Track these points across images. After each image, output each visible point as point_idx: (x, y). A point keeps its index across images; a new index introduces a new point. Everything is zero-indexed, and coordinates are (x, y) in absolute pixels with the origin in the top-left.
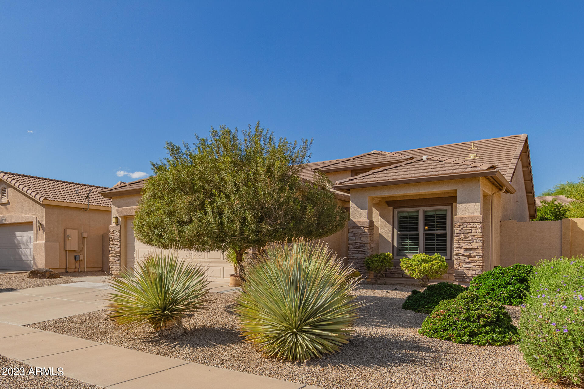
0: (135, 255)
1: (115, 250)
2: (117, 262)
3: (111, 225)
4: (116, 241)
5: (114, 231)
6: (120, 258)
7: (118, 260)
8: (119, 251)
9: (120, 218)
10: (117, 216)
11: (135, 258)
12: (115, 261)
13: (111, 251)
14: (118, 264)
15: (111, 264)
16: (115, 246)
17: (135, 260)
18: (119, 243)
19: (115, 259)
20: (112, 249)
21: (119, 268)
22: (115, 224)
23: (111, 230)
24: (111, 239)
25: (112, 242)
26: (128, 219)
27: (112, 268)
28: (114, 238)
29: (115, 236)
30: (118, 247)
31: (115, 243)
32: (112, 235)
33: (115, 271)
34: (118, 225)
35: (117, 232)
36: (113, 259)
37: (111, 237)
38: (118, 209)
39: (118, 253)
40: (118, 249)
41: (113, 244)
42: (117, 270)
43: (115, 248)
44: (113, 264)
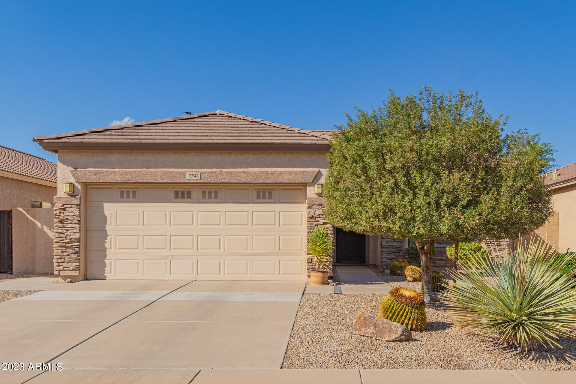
0: (107, 245)
1: (69, 237)
2: (72, 256)
3: (57, 195)
4: (69, 222)
5: (65, 206)
6: (79, 249)
7: (76, 253)
8: (78, 239)
9: (79, 186)
10: (73, 181)
11: (106, 249)
12: (69, 254)
13: (59, 239)
14: (75, 260)
15: (57, 260)
16: (68, 230)
17: (106, 252)
18: (77, 225)
19: (68, 251)
20: (61, 235)
21: (77, 266)
22: (67, 195)
23: (57, 203)
24: (59, 218)
25: (60, 223)
26: (90, 187)
27: (61, 265)
28: (64, 217)
29: (68, 214)
30: (75, 232)
31: (67, 225)
32: (60, 213)
33: (68, 270)
34: (75, 196)
35: (72, 207)
36: (63, 251)
37: (58, 214)
38: (75, 171)
39: (74, 242)
40: (75, 235)
41: (63, 227)
42: (73, 270)
43: (68, 233)
44: (63, 260)
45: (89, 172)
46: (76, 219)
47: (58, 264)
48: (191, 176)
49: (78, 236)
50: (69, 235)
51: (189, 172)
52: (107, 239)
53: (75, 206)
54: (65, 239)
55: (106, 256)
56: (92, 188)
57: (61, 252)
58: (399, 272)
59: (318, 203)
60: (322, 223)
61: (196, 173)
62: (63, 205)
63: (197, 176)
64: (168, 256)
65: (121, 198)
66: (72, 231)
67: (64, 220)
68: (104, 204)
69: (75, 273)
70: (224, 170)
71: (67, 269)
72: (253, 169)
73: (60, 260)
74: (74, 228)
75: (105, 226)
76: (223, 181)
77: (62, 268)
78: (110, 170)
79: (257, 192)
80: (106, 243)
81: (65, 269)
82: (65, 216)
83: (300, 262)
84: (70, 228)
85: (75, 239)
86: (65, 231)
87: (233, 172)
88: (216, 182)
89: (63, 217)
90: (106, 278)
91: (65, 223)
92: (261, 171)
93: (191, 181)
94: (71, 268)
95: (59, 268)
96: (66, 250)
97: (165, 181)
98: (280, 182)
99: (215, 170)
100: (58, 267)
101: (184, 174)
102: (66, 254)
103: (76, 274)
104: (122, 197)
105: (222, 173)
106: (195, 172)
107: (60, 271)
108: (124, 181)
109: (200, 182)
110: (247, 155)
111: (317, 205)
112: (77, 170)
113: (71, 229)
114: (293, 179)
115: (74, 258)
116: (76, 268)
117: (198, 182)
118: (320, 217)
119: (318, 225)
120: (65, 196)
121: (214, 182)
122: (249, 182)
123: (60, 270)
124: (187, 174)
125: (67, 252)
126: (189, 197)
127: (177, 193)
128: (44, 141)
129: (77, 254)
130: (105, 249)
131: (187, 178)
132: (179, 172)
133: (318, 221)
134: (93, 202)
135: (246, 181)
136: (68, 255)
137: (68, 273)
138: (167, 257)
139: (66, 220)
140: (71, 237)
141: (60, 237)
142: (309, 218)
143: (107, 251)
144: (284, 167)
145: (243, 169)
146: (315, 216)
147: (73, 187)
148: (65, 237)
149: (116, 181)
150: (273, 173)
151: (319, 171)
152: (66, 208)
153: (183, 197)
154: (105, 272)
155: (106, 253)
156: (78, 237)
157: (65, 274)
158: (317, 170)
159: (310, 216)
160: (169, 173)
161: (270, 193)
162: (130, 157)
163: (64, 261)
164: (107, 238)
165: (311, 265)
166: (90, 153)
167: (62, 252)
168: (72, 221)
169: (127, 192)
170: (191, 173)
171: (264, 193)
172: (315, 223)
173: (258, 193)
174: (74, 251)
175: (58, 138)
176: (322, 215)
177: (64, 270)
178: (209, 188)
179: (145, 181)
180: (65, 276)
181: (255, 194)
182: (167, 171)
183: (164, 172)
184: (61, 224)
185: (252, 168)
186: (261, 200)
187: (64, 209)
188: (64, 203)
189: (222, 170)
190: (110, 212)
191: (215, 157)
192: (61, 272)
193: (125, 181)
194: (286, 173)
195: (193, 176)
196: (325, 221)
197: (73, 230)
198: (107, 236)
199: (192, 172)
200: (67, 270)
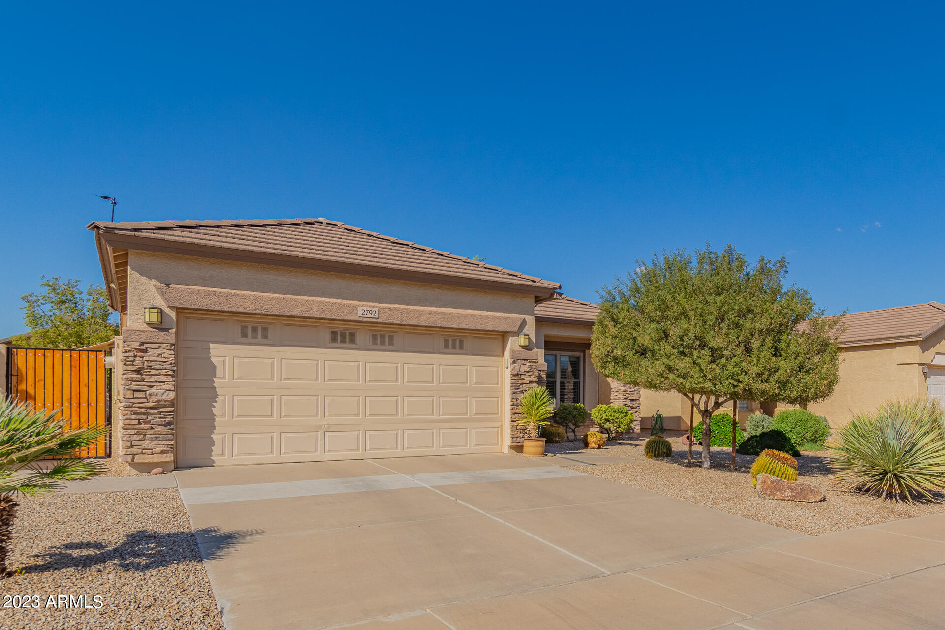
0: (215, 411)
1: (154, 398)
2: (161, 429)
5: (146, 345)
6: (174, 418)
7: (168, 424)
8: (171, 400)
9: (173, 314)
10: (161, 303)
11: (215, 417)
12: (152, 426)
13: (133, 400)
14: (166, 436)
15: (130, 437)
16: (151, 387)
17: (215, 421)
18: (170, 378)
19: (152, 421)
20: (137, 394)
21: (170, 447)
22: (147, 326)
23: (129, 340)
24: (133, 365)
25: (135, 373)
26: (184, 316)
27: (136, 446)
28: (144, 364)
29: (151, 359)
30: (168, 389)
31: (151, 377)
32: (135, 356)
33: (152, 454)
34: (167, 330)
35: (160, 347)
36: (141, 421)
37: (132, 359)
38: (168, 288)
39: (165, 406)
40: (167, 394)
41: (143, 380)
42: (163, 452)
43: (153, 390)
44: (141, 436)
45: (194, 292)
46: (169, 367)
47: (132, 443)
48: (366, 312)
49: (172, 395)
50: (155, 394)
51: (362, 306)
52: (216, 402)
53: (168, 346)
54: (145, 400)
55: (214, 428)
56: (186, 318)
57: (137, 423)
58: (557, 439)
59: (523, 358)
60: (528, 382)
61: (373, 309)
62: (142, 344)
63: (374, 312)
64: (322, 425)
65: (242, 336)
66: (160, 387)
67: (143, 369)
68: (211, 345)
69: (167, 457)
70: (412, 307)
71: (151, 451)
72: (446, 309)
73: (136, 437)
74: (164, 382)
75: (213, 380)
76: (410, 322)
77: (140, 451)
78: (233, 291)
79: (445, 339)
80: (214, 407)
81: (144, 451)
82: (145, 362)
83: (496, 429)
84: (156, 382)
85: (166, 401)
86: (146, 388)
87: (423, 311)
88: (400, 323)
89: (141, 364)
90: (215, 463)
91: (145, 373)
92: (459, 312)
93: (365, 320)
94: (158, 450)
95: (133, 451)
96: (147, 419)
97: (325, 317)
98: (480, 329)
99: (396, 306)
100: (131, 449)
101: (355, 308)
102: (148, 426)
103: (168, 459)
104: (244, 335)
105: (408, 312)
106: (371, 306)
107: (134, 455)
108: (258, 312)
109: (379, 321)
110: (440, 291)
111: (523, 360)
112: (170, 286)
113: (159, 384)
114: (496, 325)
115: (164, 433)
116: (167, 449)
117: (375, 321)
118: (525, 375)
119: (523, 384)
120: (144, 328)
121: (398, 322)
122: (443, 326)
123: (135, 453)
124: (360, 308)
125: (149, 422)
126: (352, 341)
127: (334, 334)
128: (116, 232)
129: (170, 426)
130: (212, 418)
131: (360, 314)
132: (347, 305)
133: (523, 379)
134: (190, 340)
135: (440, 325)
136: (152, 428)
137: (153, 458)
138: (320, 427)
139: (147, 369)
140: (159, 398)
141: (134, 398)
142: (514, 375)
143: (216, 419)
144: (483, 310)
145: (434, 308)
146: (520, 373)
147: (160, 314)
148: (146, 398)
149: (244, 311)
150: (473, 317)
151: (524, 319)
152: (148, 349)
153: (343, 340)
154: (213, 453)
155: (215, 423)
156: (172, 398)
157: (146, 461)
158: (522, 316)
159: (515, 372)
160: (333, 304)
161: (461, 342)
162: (267, 276)
163: (143, 439)
164: (217, 399)
165: (516, 433)
166: (195, 261)
167: (140, 423)
168: (160, 371)
169: (252, 328)
170: (365, 308)
171: (454, 341)
172: (520, 382)
173: (447, 341)
174: (165, 421)
175: (136, 230)
176: (528, 372)
177: (144, 454)
178: (382, 331)
179: (294, 313)
180: (146, 463)
181: (442, 343)
182: (329, 302)
183: (325, 303)
184: (138, 376)
185: (446, 307)
186: (450, 350)
187: (145, 351)
188: (144, 341)
189: (408, 307)
190: (222, 359)
191: (397, 289)
192: (136, 457)
193: (261, 312)
194: (487, 317)
195: (368, 312)
196: (531, 379)
197: (163, 387)
198: (216, 396)
199: (367, 306)
200: (150, 453)
